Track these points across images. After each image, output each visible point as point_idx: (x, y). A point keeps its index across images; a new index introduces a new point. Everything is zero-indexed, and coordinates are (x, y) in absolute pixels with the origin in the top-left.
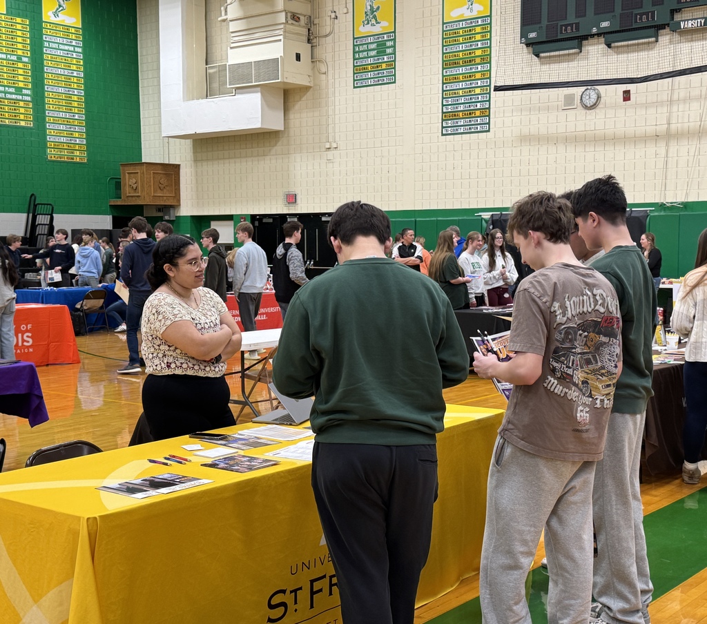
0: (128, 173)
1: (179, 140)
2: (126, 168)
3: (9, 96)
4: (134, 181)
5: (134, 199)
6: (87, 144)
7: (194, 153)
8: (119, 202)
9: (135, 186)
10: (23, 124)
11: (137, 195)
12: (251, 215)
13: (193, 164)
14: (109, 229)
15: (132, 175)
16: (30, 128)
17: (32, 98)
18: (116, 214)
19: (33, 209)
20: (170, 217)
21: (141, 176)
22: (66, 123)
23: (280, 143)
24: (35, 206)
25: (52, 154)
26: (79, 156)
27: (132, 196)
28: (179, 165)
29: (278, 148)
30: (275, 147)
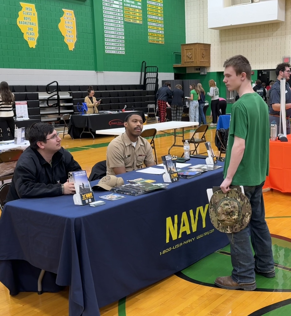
0: (186, 49)
1: (214, 30)
2: (184, 47)
3: (132, 6)
4: (190, 53)
5: (189, 63)
6: (165, 34)
7: (220, 37)
8: (179, 65)
9: (190, 57)
10: (138, 22)
11: (192, 61)
12: (258, 70)
13: (219, 44)
14: (172, 79)
15: (188, 50)
16: (141, 25)
17: (142, 8)
18: (175, 72)
19: (144, 69)
20: (204, 73)
21: (194, 51)
22: (155, 22)
23: (280, 29)
24: (146, 68)
25: (150, 38)
26: (161, 41)
27: (188, 62)
28: (210, 44)
29: (279, 32)
30: (277, 32)
